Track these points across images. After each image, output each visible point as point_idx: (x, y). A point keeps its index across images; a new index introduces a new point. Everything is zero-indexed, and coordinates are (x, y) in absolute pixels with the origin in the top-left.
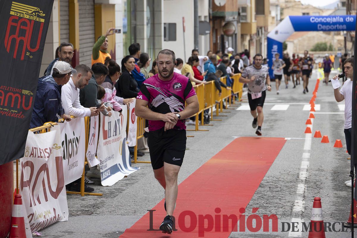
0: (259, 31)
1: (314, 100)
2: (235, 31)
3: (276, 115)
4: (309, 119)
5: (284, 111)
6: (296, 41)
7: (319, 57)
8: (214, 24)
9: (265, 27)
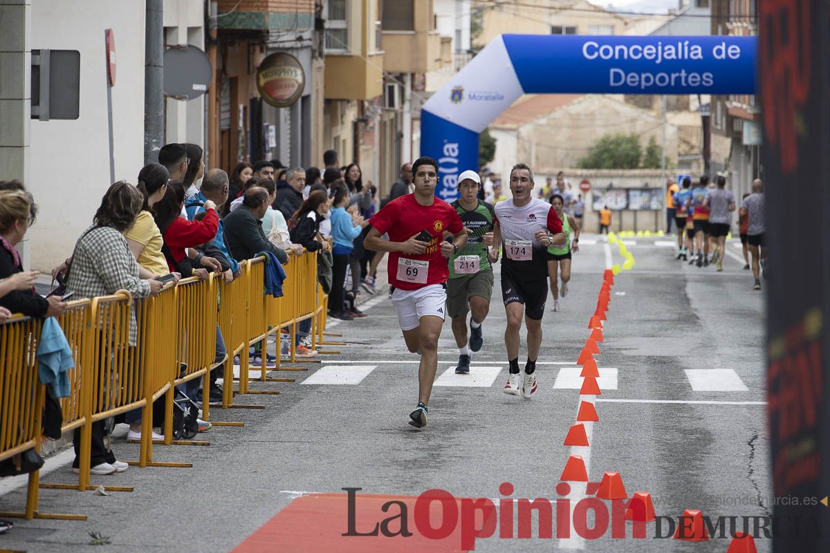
0: (391, 89)
1: (597, 351)
2: (302, 87)
3: (453, 405)
4: (578, 423)
5: (483, 389)
6: (526, 130)
7: (610, 188)
8: (223, 56)
9: (413, 75)
